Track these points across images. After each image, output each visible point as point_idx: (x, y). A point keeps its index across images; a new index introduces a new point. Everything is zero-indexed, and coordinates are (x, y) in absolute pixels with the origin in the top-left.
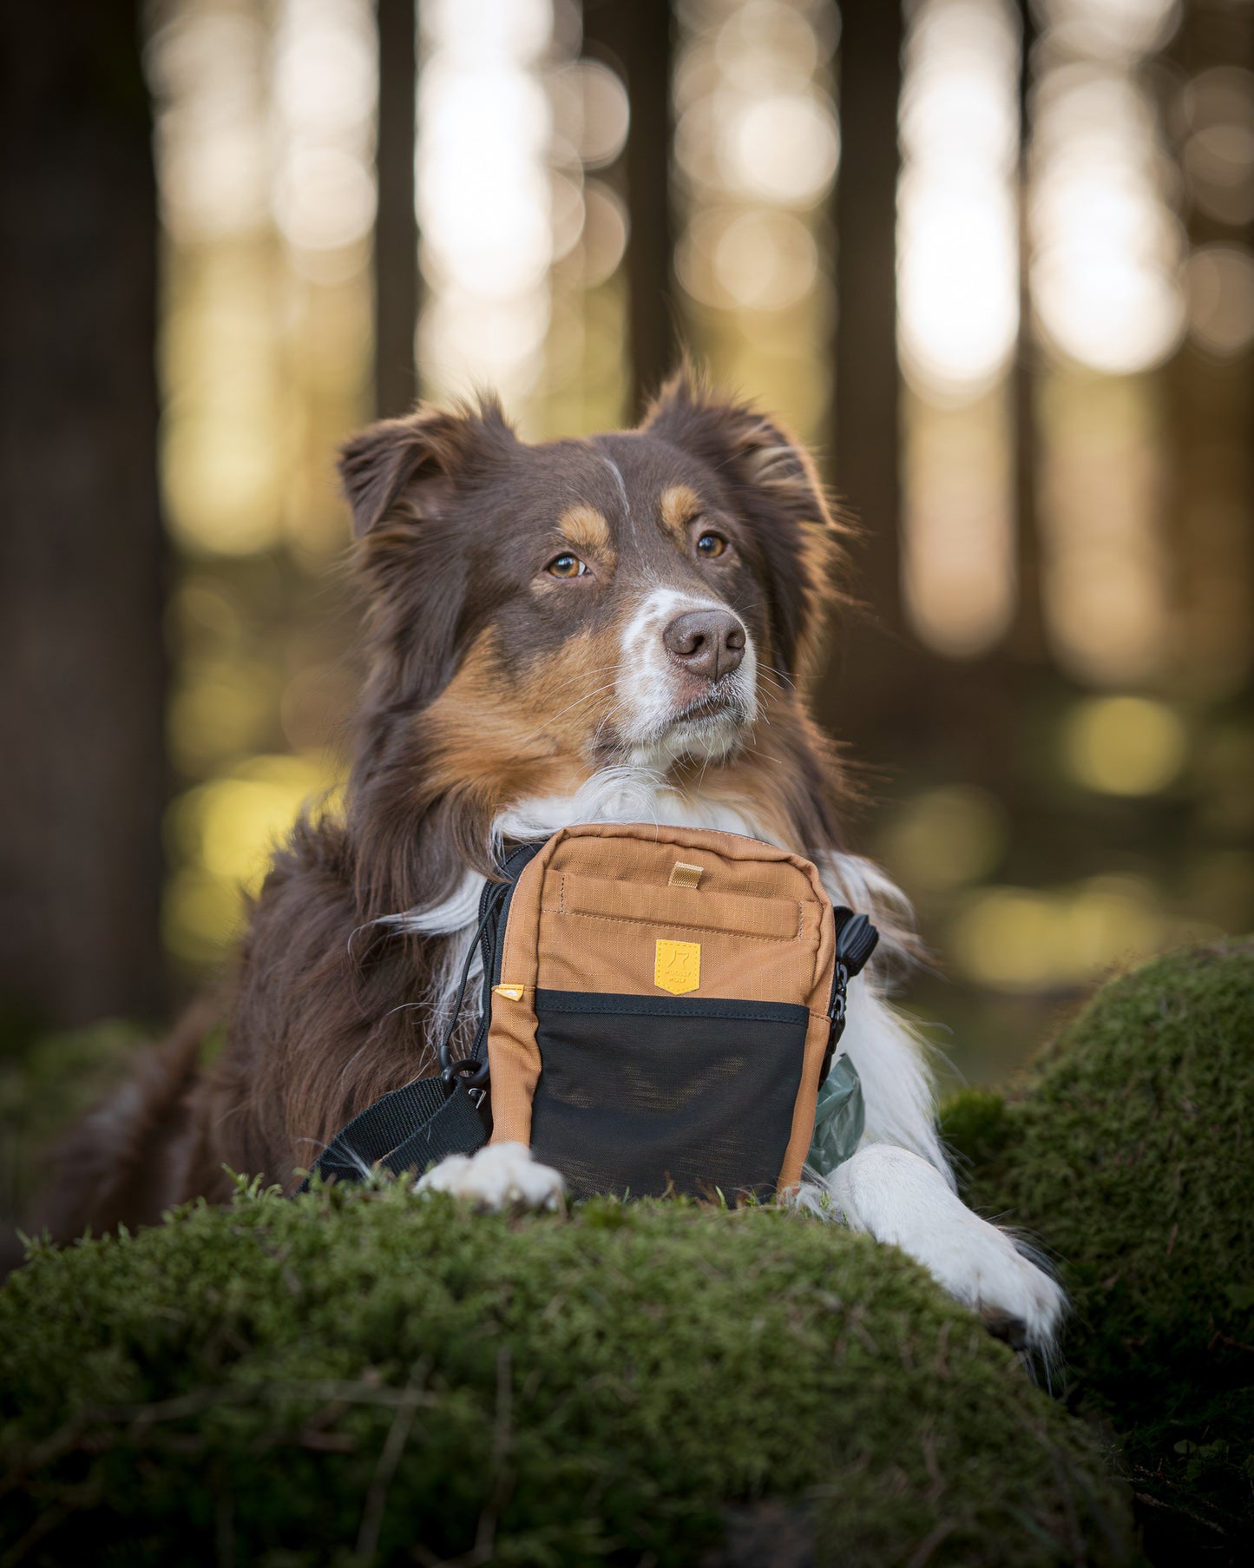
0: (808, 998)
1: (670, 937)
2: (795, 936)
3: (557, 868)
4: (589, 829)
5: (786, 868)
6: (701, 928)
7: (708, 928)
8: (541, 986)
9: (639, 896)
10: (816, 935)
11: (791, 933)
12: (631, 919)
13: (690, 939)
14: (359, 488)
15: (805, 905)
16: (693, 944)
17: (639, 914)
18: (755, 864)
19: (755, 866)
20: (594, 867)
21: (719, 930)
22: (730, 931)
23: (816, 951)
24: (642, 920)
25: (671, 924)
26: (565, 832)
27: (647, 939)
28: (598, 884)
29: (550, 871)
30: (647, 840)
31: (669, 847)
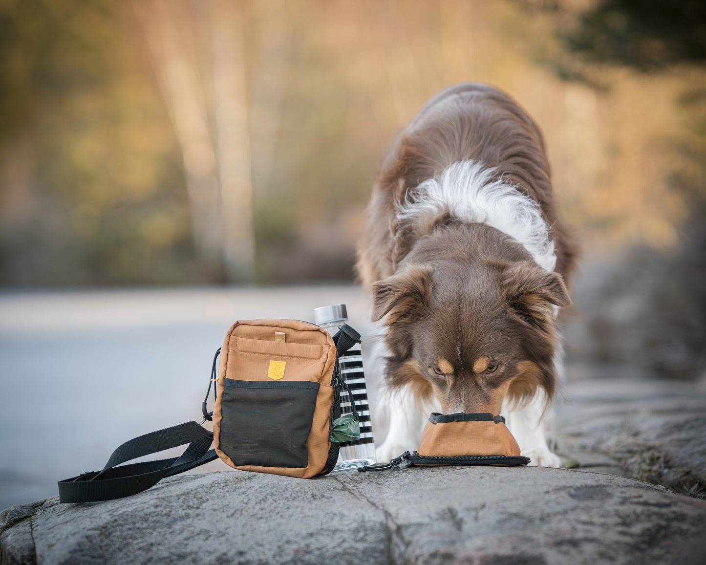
0: (321, 379)
1: (275, 359)
2: (319, 358)
3: (234, 335)
4: (246, 322)
5: (317, 333)
6: (285, 356)
7: (288, 356)
8: (227, 377)
9: (265, 345)
10: (326, 357)
11: (318, 356)
12: (261, 354)
13: (282, 360)
15: (324, 346)
16: (283, 362)
17: (263, 351)
18: (307, 332)
19: (307, 333)
20: (249, 336)
21: (292, 357)
22: (296, 357)
23: (325, 362)
24: (265, 354)
25: (276, 355)
26: (238, 322)
27: (267, 360)
28: (248, 341)
29: (232, 336)
30: (267, 326)
31: (274, 327)
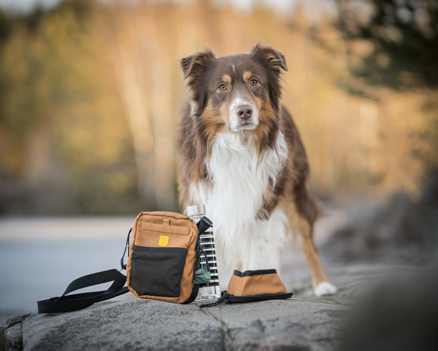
0: (189, 247)
1: (163, 235)
2: (188, 235)
3: (141, 221)
5: (188, 220)
6: (169, 233)
8: (135, 244)
9: (157, 227)
10: (192, 234)
11: (187, 233)
12: (155, 231)
13: (167, 235)
14: (185, 69)
15: (191, 228)
16: (168, 237)
19: (182, 220)
20: (148, 221)
21: (173, 234)
22: (175, 234)
23: (191, 237)
24: (157, 231)
25: (163, 232)
26: (142, 213)
27: (158, 235)
28: (148, 224)
29: (139, 221)
30: (159, 216)
31: (164, 217)
